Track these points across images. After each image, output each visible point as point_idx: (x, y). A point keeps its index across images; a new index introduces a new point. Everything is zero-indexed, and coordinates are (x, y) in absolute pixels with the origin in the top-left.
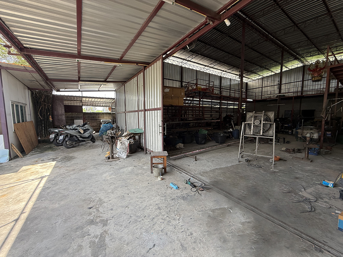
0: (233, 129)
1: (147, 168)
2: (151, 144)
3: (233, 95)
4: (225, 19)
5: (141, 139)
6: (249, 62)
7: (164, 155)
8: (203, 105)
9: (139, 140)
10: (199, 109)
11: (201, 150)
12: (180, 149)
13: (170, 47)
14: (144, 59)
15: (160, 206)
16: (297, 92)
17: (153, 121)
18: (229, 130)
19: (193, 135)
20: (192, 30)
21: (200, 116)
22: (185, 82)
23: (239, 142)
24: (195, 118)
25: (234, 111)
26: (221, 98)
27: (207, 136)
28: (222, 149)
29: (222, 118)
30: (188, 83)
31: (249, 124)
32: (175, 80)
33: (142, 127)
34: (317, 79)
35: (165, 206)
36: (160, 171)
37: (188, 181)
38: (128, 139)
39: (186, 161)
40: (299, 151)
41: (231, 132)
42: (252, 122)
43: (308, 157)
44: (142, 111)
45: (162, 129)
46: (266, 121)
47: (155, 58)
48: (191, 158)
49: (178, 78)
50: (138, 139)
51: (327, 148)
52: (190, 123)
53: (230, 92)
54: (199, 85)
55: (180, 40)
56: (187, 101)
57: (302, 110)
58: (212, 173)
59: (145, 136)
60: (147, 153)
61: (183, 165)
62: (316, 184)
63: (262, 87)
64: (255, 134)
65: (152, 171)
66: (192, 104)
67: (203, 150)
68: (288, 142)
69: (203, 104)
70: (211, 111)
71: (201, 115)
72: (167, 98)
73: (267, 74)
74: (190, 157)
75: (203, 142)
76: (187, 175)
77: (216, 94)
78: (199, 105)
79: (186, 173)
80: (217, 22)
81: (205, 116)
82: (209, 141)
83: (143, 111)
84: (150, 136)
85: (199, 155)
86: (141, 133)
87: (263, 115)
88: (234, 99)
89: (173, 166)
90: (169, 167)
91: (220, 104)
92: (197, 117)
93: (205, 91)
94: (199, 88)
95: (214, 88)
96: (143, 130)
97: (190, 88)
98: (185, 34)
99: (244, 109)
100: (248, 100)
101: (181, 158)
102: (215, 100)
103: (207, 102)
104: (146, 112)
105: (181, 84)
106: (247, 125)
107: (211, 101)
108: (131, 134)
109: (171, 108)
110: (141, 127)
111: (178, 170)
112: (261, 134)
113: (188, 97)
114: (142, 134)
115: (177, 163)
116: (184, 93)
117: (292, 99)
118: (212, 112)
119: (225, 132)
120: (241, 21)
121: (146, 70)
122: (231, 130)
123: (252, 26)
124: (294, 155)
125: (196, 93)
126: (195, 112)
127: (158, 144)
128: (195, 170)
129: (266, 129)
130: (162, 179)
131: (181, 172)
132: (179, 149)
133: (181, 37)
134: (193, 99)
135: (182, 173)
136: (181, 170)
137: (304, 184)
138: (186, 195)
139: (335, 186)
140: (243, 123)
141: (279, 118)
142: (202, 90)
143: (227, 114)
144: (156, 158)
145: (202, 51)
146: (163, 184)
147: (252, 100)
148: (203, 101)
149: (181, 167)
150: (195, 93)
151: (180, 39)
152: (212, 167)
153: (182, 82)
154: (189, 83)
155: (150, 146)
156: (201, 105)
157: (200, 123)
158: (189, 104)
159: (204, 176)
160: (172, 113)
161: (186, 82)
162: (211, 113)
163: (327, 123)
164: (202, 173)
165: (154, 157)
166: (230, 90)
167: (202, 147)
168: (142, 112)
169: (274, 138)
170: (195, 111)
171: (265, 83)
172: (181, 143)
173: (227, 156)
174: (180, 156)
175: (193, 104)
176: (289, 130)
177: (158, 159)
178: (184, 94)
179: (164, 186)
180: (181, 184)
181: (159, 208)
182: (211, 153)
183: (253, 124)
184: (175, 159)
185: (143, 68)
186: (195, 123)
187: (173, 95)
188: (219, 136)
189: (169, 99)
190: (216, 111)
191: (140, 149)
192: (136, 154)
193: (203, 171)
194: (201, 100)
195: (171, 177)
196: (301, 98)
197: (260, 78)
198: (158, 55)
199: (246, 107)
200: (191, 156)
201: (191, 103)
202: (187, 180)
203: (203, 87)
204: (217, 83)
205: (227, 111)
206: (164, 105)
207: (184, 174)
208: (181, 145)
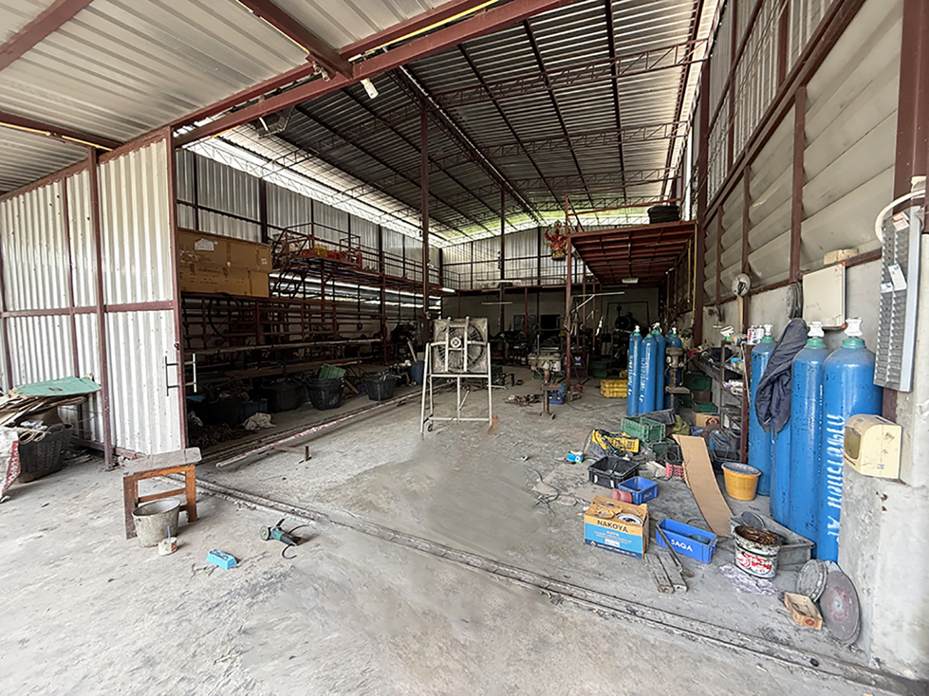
0: (412, 361)
1: (112, 520)
2: (137, 430)
3: (410, 276)
4: (363, 78)
5: (88, 416)
6: (443, 202)
7: (184, 463)
8: (336, 299)
9: (77, 422)
10: (323, 308)
11: (326, 425)
12: (258, 431)
13: (202, 107)
14: (95, 123)
15: (152, 652)
16: (532, 278)
17: (142, 348)
18: (404, 365)
19: (303, 383)
20: (271, 76)
21: (326, 330)
22: (274, 227)
23: (421, 395)
24: (311, 335)
25: (415, 315)
26: (382, 280)
27: (345, 383)
28: (386, 414)
29: (389, 333)
30: (284, 230)
31: (439, 347)
32: (242, 219)
33: (93, 368)
34: (558, 255)
35: (178, 645)
36: (168, 520)
37: (274, 530)
38: (17, 423)
39: (276, 465)
40: (537, 399)
41: (407, 369)
42: (446, 343)
43: (548, 409)
44: (88, 310)
45: (178, 375)
46: (473, 339)
47: (144, 131)
48: (293, 454)
49: (253, 212)
50: (76, 418)
51: (576, 389)
52: (297, 349)
53: (404, 268)
54: (318, 240)
55: (235, 95)
56: (284, 285)
57: (542, 316)
58: (352, 488)
59: (106, 405)
60: (117, 464)
61: (265, 480)
62: (558, 463)
63: (472, 263)
64: (454, 370)
65: (134, 528)
66: (301, 293)
67: (332, 423)
68: (520, 383)
69: (334, 296)
70: (359, 315)
71: (330, 327)
72: (205, 270)
73: (477, 233)
74: (291, 452)
75: (334, 402)
76: (273, 511)
77: (370, 271)
78: (323, 298)
79: (272, 504)
80: (341, 80)
81: (342, 328)
82: (352, 396)
83: (95, 312)
84: (130, 401)
85: (319, 440)
86: (86, 396)
87: (466, 326)
88: (414, 287)
89: (225, 493)
90: (211, 500)
91: (382, 296)
92: (317, 330)
93: (337, 261)
94: (321, 251)
95: (364, 255)
96: (98, 381)
97: (292, 247)
98: (250, 83)
99: (438, 310)
100: (444, 289)
101: (261, 459)
102: (367, 285)
103: (344, 292)
104: (111, 314)
105: (264, 231)
106: (436, 350)
107: (356, 286)
108: (32, 400)
109: (226, 303)
110: (89, 371)
111: (241, 502)
112: (465, 370)
113: (287, 272)
114: (91, 399)
115: (245, 478)
116: (268, 261)
117: (524, 293)
118: (361, 317)
119: (394, 370)
120: (417, 100)
121: (102, 166)
122: (408, 363)
123: (442, 120)
124: (528, 409)
125: (311, 263)
126: (310, 317)
127: (163, 426)
128: (301, 489)
129: (474, 358)
130: (177, 548)
131: (254, 505)
132: (254, 432)
133: (237, 88)
134: (303, 279)
135: (258, 507)
136: (256, 498)
137: (541, 467)
138: (265, 576)
139: (584, 458)
140: (427, 345)
141: (505, 333)
142: (329, 256)
143: (398, 323)
144: (158, 478)
145: (323, 149)
146: (179, 565)
147: (453, 291)
148: (334, 287)
149: (257, 490)
150: (308, 261)
151: (236, 93)
152: (353, 469)
153: (264, 225)
154: (289, 231)
155: (132, 437)
156: (327, 298)
157: (325, 348)
158: (292, 292)
159: (327, 501)
160: (229, 320)
161: (280, 229)
162: (359, 319)
163: (573, 339)
164: (322, 494)
165: (141, 475)
166: (404, 263)
167: (330, 416)
168: (92, 314)
169: (489, 376)
170: (310, 315)
171: (478, 255)
172: (263, 412)
173: (397, 431)
174: (254, 454)
175: (304, 293)
176: (522, 357)
177: (167, 480)
178: (269, 263)
179: (180, 571)
180: (250, 544)
181: (150, 662)
182: (356, 429)
183: (447, 346)
184: (237, 468)
185: (88, 154)
186: (311, 347)
187: (229, 264)
188: (376, 381)
189: (214, 274)
190: (372, 316)
191: (87, 453)
192: (59, 478)
193: (327, 485)
194: (328, 283)
195: (214, 531)
196: (537, 291)
197: (466, 241)
198: (154, 124)
199: (441, 306)
200: (292, 449)
201: (296, 291)
202: (269, 529)
203: (331, 248)
204: (370, 241)
205: (399, 315)
206: (182, 292)
207: (264, 508)
208: (263, 419)
